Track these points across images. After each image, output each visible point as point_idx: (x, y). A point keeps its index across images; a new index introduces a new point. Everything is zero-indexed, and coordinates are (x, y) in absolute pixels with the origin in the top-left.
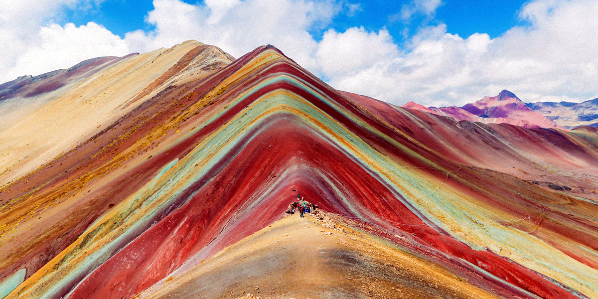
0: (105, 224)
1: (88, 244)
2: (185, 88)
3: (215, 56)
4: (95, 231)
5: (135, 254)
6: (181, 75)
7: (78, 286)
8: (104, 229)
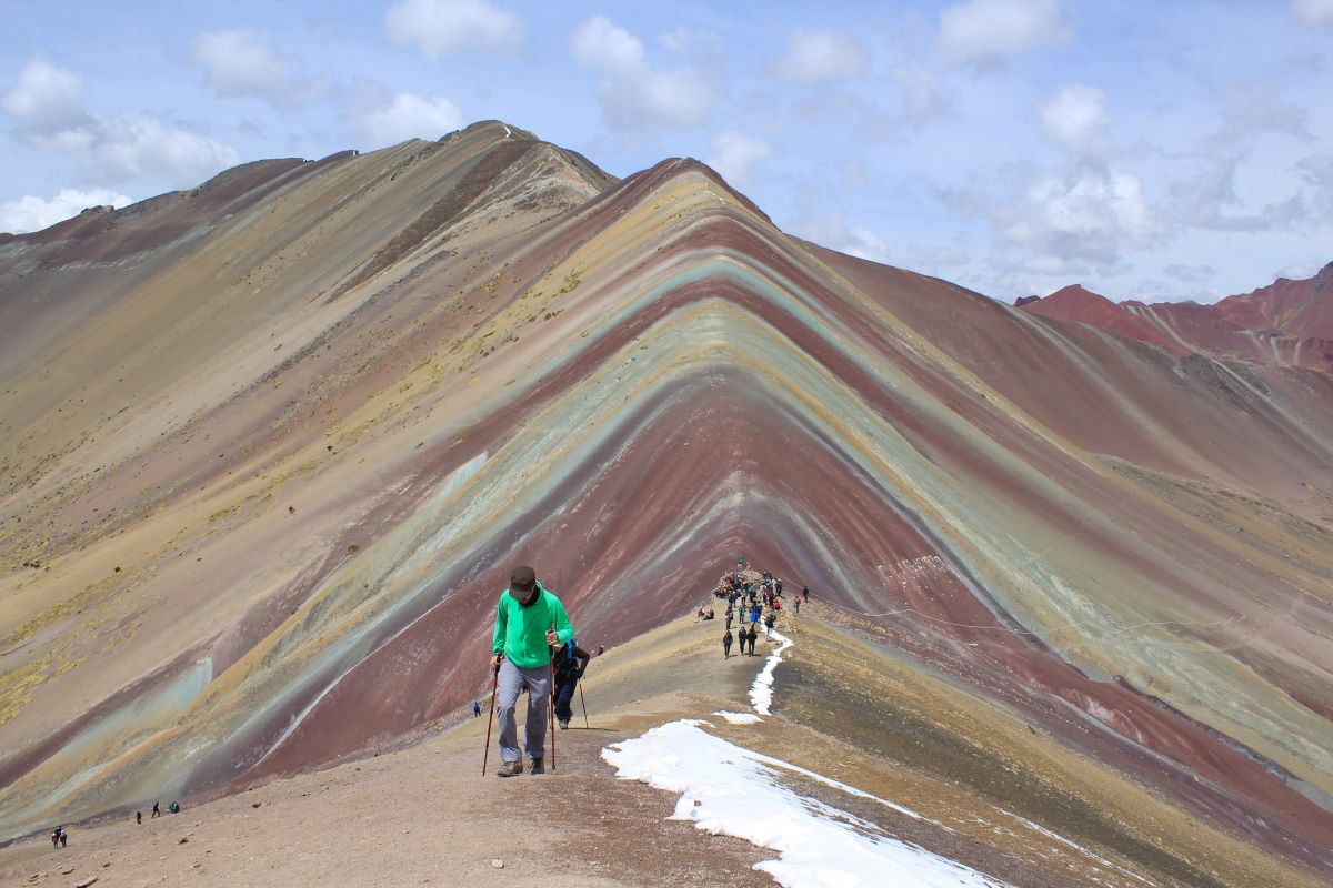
0: (346, 586)
1: (319, 624)
2: (479, 258)
3: (550, 171)
4: (328, 599)
5: (419, 650)
6: (466, 221)
7: (319, 698)
8: (345, 596)
